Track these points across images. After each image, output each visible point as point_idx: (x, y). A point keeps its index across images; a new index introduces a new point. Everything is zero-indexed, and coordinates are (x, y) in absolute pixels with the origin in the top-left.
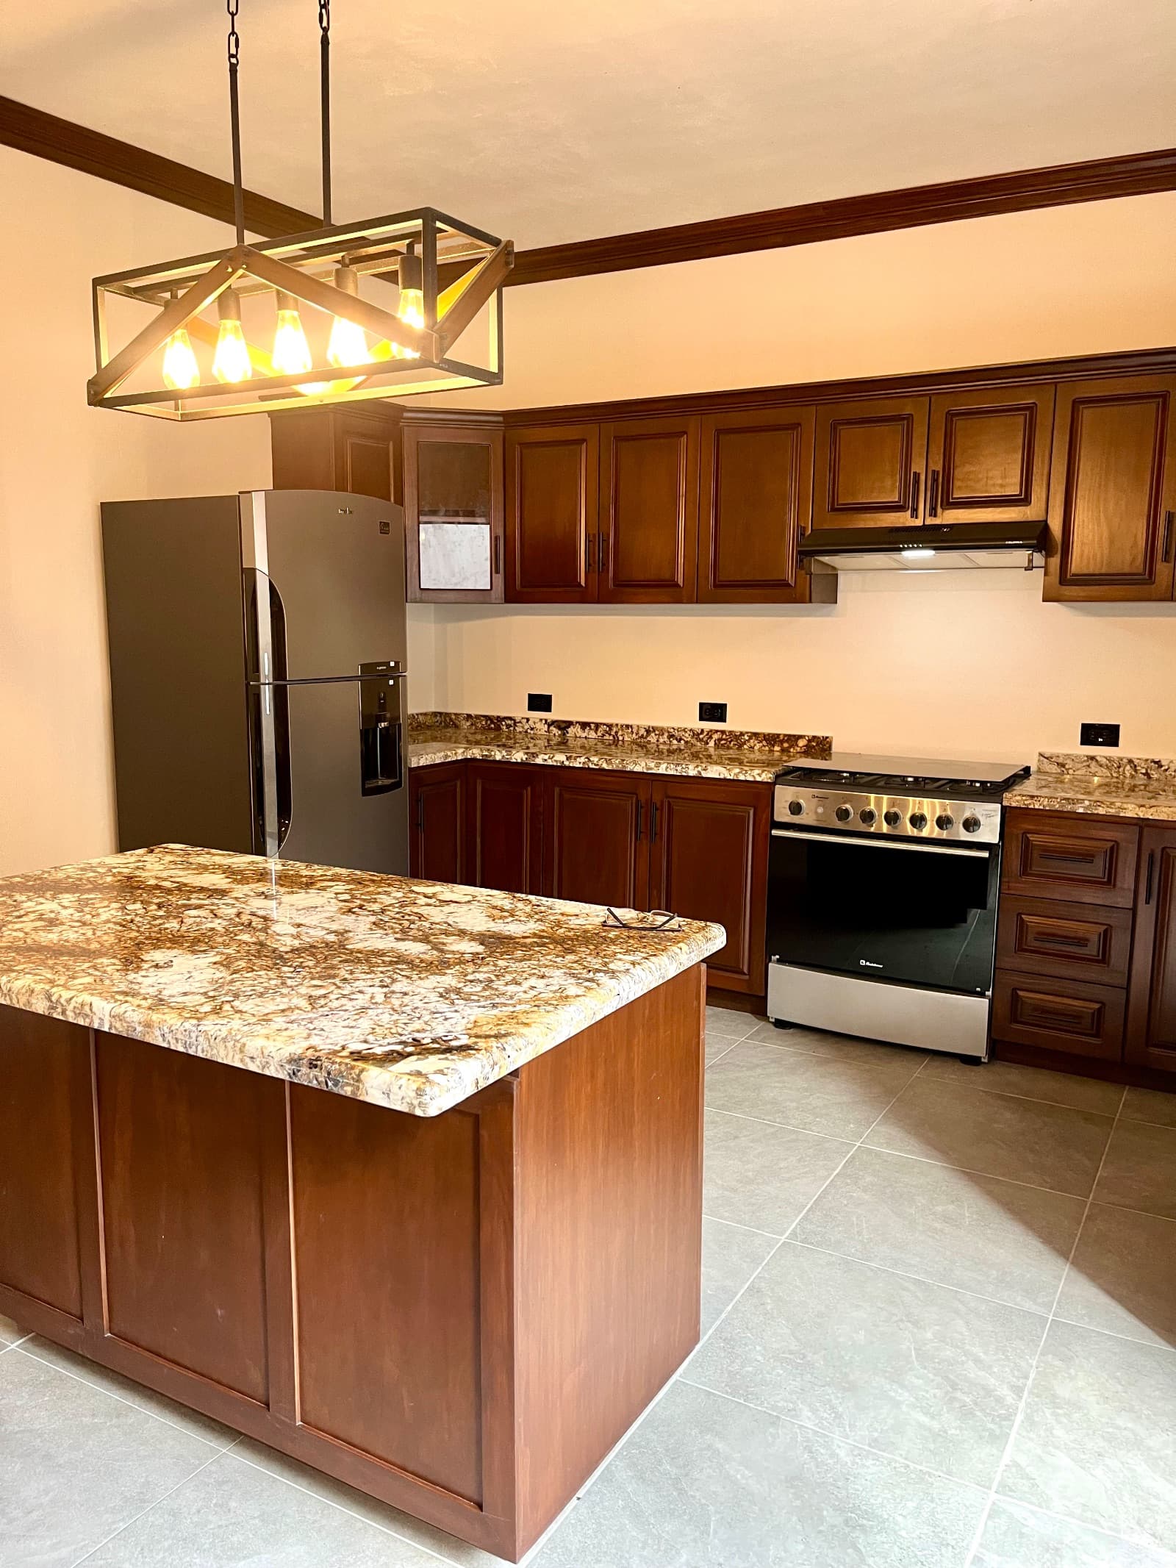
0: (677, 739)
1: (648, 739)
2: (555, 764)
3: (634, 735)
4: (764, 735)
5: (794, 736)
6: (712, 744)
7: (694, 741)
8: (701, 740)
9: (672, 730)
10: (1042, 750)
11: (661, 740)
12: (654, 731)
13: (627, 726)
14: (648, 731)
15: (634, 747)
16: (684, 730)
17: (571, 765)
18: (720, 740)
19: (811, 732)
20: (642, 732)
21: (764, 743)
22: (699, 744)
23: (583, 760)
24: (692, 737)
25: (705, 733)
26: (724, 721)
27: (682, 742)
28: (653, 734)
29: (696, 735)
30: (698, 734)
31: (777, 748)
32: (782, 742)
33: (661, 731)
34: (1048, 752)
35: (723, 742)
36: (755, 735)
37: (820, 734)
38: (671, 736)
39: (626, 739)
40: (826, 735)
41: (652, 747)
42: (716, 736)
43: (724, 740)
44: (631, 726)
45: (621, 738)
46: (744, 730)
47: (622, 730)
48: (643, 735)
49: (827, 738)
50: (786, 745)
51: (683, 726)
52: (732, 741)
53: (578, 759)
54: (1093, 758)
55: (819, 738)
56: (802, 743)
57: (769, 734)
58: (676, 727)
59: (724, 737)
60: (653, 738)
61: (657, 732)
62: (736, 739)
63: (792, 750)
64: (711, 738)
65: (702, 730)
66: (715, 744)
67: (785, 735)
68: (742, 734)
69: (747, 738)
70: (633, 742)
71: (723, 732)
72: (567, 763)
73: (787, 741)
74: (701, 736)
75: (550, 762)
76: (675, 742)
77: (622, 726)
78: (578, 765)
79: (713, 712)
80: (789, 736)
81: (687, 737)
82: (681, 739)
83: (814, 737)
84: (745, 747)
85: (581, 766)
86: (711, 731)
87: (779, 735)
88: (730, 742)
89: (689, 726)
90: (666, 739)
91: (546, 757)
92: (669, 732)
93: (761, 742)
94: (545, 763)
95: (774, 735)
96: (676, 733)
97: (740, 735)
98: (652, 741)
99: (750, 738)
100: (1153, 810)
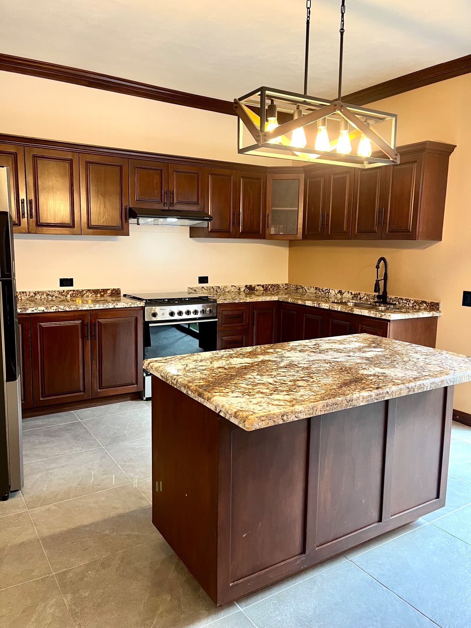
0: (51, 296)
1: (36, 297)
2: (39, 312)
3: (27, 296)
4: (93, 290)
5: (105, 289)
6: (69, 296)
7: (60, 296)
8: (64, 295)
9: (48, 292)
10: (190, 286)
11: (43, 297)
12: (39, 293)
13: (23, 292)
14: (35, 294)
15: (28, 302)
16: (55, 291)
17: (49, 311)
18: (72, 294)
19: (112, 287)
20: (32, 294)
21: (93, 293)
22: (62, 297)
23: (55, 308)
24: (59, 294)
25: (65, 292)
26: (72, 286)
27: (54, 297)
28: (38, 295)
29: (61, 293)
30: (62, 293)
31: (99, 295)
32: (101, 292)
33: (43, 293)
34: (191, 287)
35: (74, 295)
36: (89, 290)
37: (116, 288)
38: (48, 295)
39: (23, 298)
40: (118, 288)
41: (38, 301)
42: (70, 293)
43: (75, 294)
44: (25, 292)
45: (20, 298)
46: (83, 289)
47: (21, 295)
48: (32, 296)
49: (119, 289)
50: (102, 293)
51: (54, 290)
52: (78, 294)
53: (52, 308)
54: (203, 287)
55: (115, 289)
56: (109, 292)
57: (95, 290)
58: (50, 290)
59: (75, 293)
60: (38, 297)
61: (40, 294)
62: (80, 293)
63: (105, 295)
64: (68, 293)
65: (64, 291)
66: (71, 296)
67: (102, 289)
68: (83, 291)
69: (85, 292)
70: (27, 299)
71: (74, 291)
72: (46, 311)
73: (103, 292)
74: (63, 294)
75: (36, 311)
76: (50, 297)
77: (20, 293)
78: (53, 311)
79: (66, 282)
80: (104, 290)
81: (56, 294)
82: (53, 296)
83: (114, 289)
84: (85, 296)
85: (54, 311)
86: (68, 291)
87: (99, 290)
88: (78, 295)
89: (57, 290)
90: (45, 297)
91: (33, 309)
92: (46, 293)
93: (91, 293)
94: (33, 312)
95: (97, 290)
96: (51, 293)
97: (82, 291)
98: (38, 298)
99: (87, 292)
100: (253, 299)
